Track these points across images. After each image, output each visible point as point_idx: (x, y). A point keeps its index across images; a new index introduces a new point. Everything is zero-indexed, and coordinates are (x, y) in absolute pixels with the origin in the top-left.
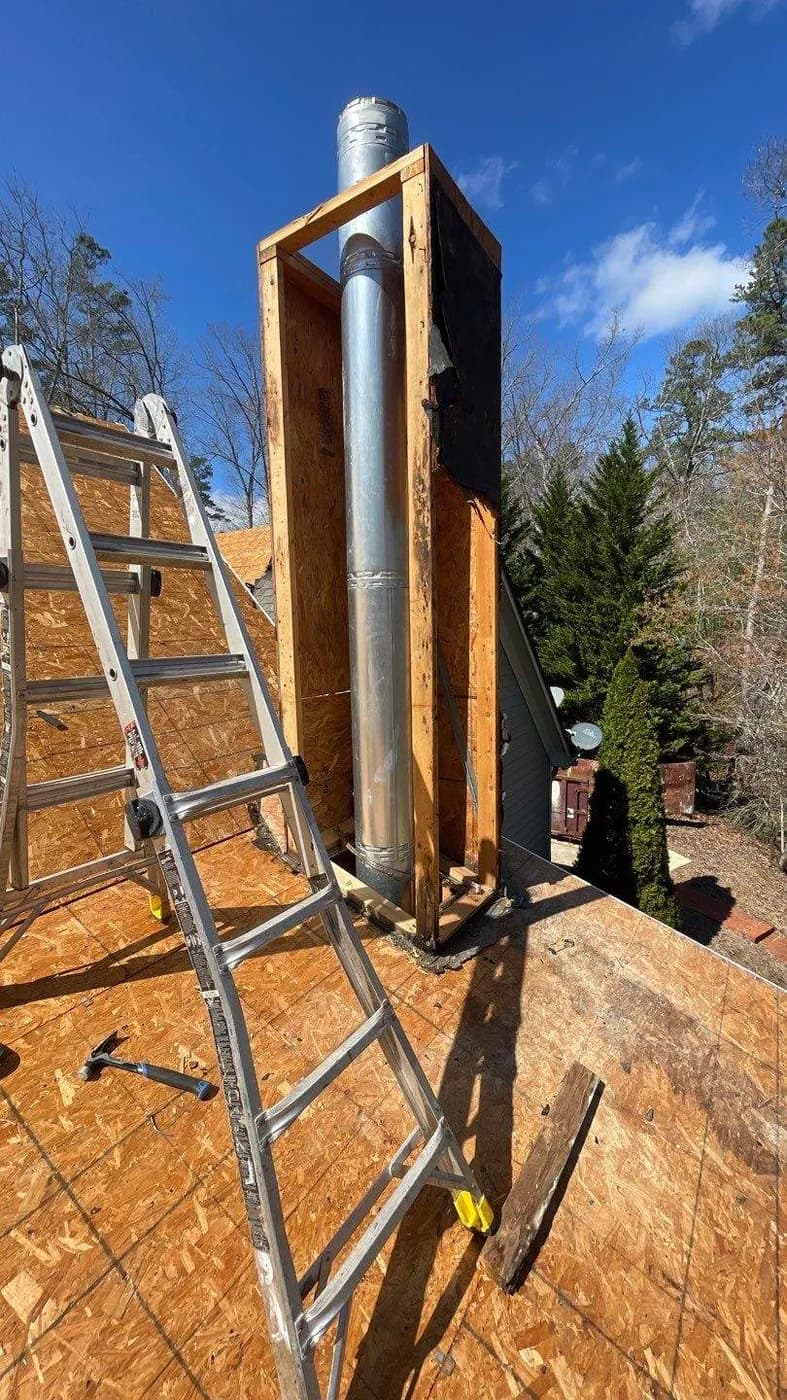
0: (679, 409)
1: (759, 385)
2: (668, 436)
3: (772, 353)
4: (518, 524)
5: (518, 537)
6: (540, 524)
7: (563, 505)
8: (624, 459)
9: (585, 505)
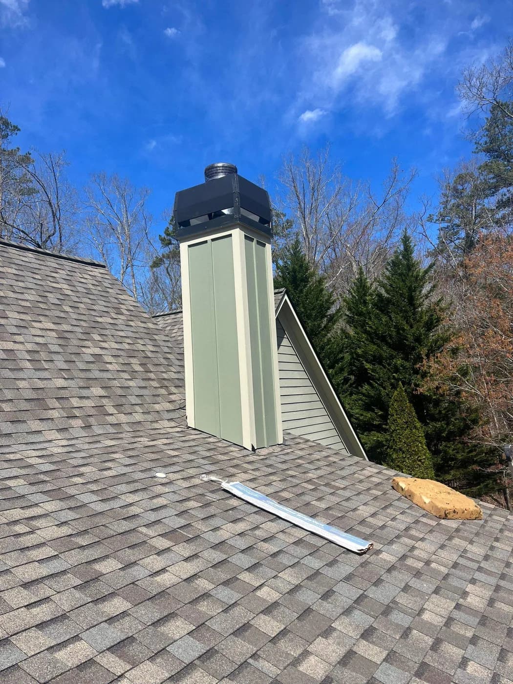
4: (333, 310)
5: (332, 319)
6: (350, 309)
7: (365, 295)
8: (405, 262)
9: (380, 296)
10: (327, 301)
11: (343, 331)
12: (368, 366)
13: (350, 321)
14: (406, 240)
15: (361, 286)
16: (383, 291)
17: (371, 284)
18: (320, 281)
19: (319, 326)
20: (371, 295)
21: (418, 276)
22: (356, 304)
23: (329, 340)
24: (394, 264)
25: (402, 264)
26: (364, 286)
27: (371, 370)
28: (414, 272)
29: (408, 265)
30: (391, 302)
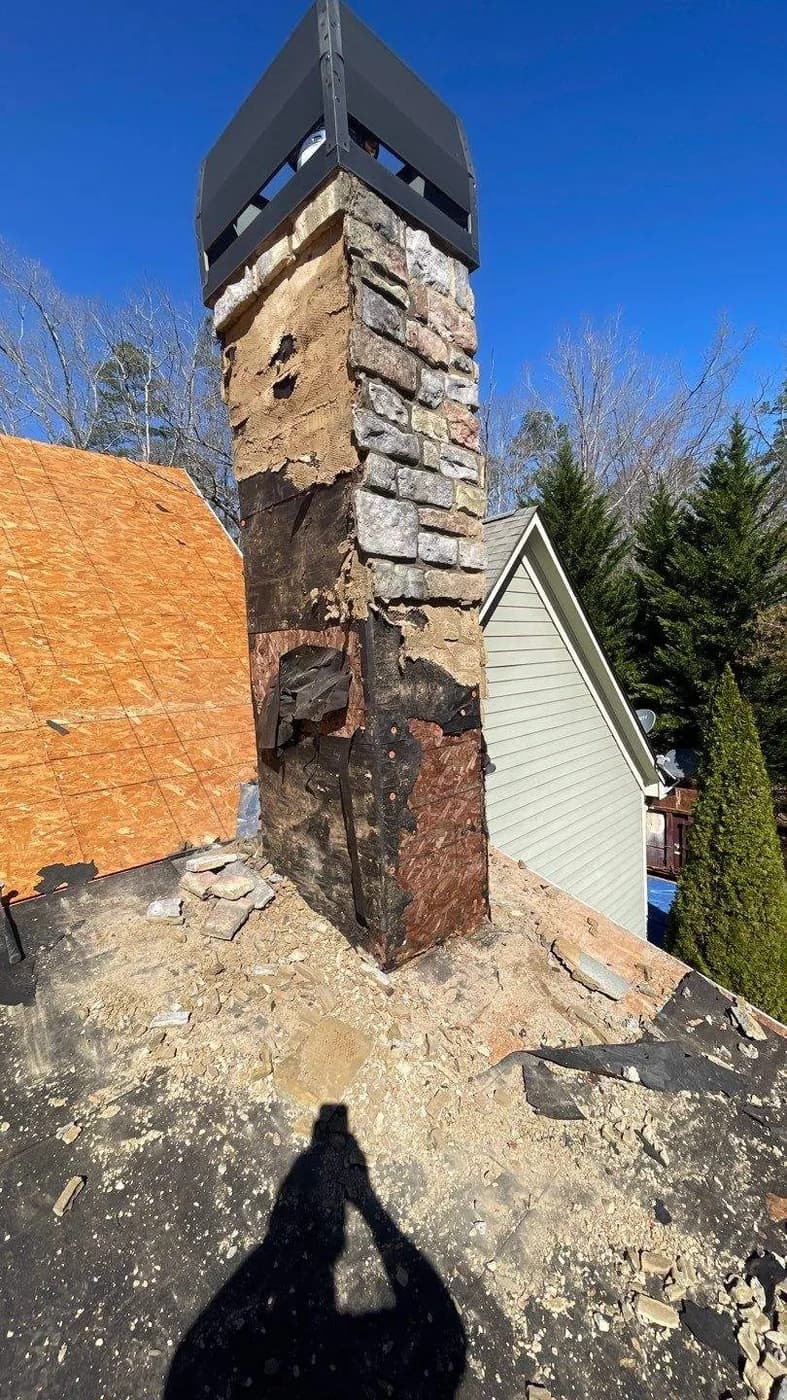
4: (616, 543)
5: (616, 556)
6: (642, 540)
7: (665, 519)
8: (732, 466)
9: (690, 519)
10: (609, 530)
11: (629, 571)
12: (664, 622)
13: (642, 558)
15: (663, 510)
16: (693, 513)
17: (676, 503)
18: (599, 502)
19: (596, 566)
20: (676, 519)
21: (750, 487)
22: (652, 533)
23: (608, 585)
24: (715, 471)
25: (727, 470)
26: (665, 506)
27: (669, 628)
28: (746, 481)
29: (737, 470)
30: (706, 528)
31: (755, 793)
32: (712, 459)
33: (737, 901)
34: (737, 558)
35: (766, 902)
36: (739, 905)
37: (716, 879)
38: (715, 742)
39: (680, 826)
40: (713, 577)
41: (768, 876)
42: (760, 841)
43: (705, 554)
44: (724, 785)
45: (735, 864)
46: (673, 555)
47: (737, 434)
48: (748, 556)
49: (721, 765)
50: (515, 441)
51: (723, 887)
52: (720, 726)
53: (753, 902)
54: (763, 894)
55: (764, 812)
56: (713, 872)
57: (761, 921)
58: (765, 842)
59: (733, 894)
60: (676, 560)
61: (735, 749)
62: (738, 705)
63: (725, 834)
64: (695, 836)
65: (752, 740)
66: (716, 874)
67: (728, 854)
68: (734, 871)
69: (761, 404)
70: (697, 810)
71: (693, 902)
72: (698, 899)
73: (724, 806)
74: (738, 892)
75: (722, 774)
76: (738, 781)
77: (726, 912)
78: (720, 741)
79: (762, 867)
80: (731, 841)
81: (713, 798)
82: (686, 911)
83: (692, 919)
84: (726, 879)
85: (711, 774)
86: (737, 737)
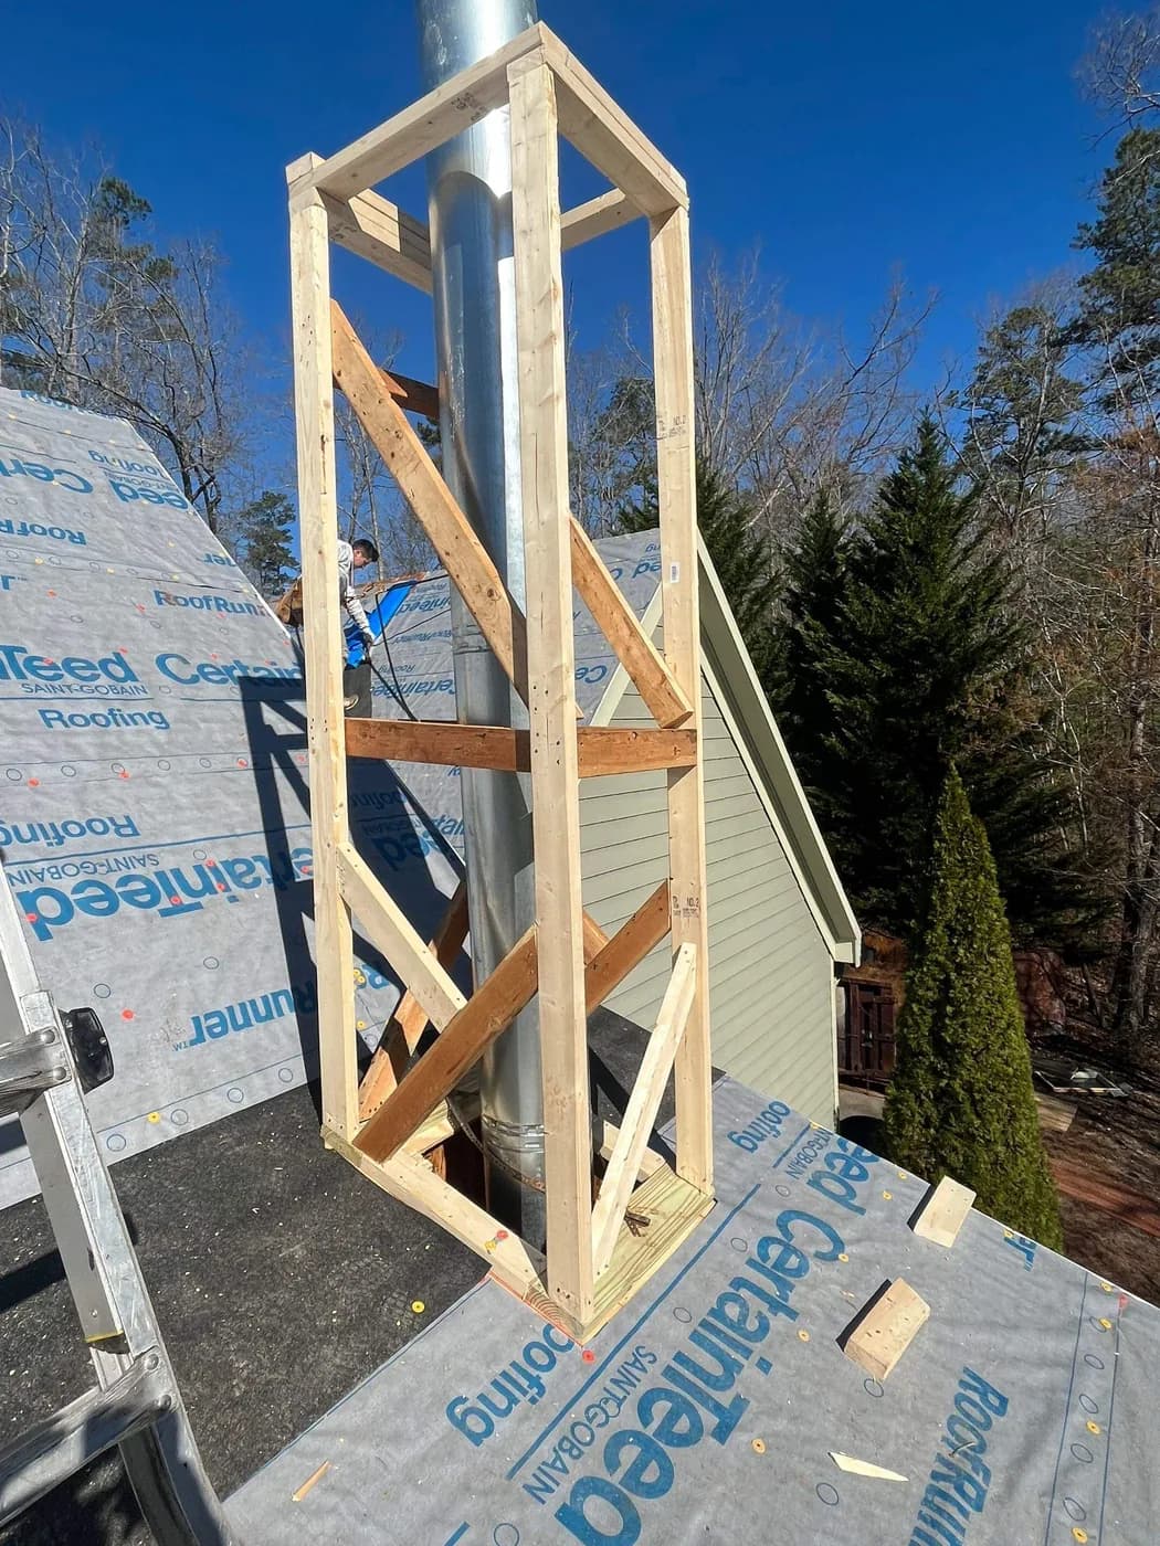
0: (1003, 406)
1: (1122, 367)
2: (989, 446)
3: (1138, 321)
4: (763, 579)
6: (796, 577)
7: (828, 548)
8: (922, 479)
9: (865, 549)
10: (752, 559)
11: (781, 621)
12: (833, 698)
13: (796, 604)
14: (927, 430)
15: (823, 535)
16: (869, 541)
17: (844, 526)
18: (739, 518)
20: (844, 548)
21: (948, 510)
22: (811, 569)
24: (898, 482)
25: (916, 484)
26: (829, 530)
27: (842, 706)
28: (943, 501)
29: (928, 486)
30: (889, 563)
31: (993, 954)
32: (892, 467)
33: (974, 1117)
34: (930, 608)
35: (1013, 1116)
36: (977, 1122)
37: (943, 1083)
38: (938, 878)
39: (867, 1006)
40: (899, 635)
41: (1014, 1076)
42: (1003, 1024)
43: (889, 601)
44: (951, 943)
45: (970, 1061)
46: (845, 599)
47: (929, 435)
48: (946, 605)
49: (947, 912)
50: (603, 419)
51: (953, 1096)
52: (944, 855)
53: (996, 1117)
54: (1009, 1103)
55: (1006, 982)
56: (938, 1075)
57: (1007, 1145)
58: (1009, 1025)
59: (967, 1107)
60: (850, 608)
61: (966, 888)
62: (967, 825)
63: (954, 1016)
64: (910, 1022)
65: (988, 875)
66: (943, 1077)
67: (958, 1046)
68: (968, 1070)
69: (947, 393)
70: (913, 982)
71: (910, 1122)
72: (918, 1118)
73: (953, 975)
74: (974, 1103)
75: (948, 926)
76: (969, 935)
77: (959, 1135)
78: (945, 878)
79: (1007, 1063)
80: (963, 1026)
81: (937, 963)
82: (901, 1136)
83: (910, 1149)
84: (957, 1085)
85: (931, 926)
86: (967, 871)
